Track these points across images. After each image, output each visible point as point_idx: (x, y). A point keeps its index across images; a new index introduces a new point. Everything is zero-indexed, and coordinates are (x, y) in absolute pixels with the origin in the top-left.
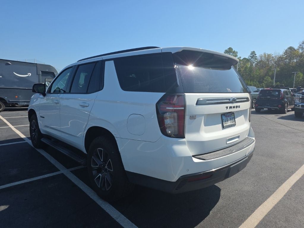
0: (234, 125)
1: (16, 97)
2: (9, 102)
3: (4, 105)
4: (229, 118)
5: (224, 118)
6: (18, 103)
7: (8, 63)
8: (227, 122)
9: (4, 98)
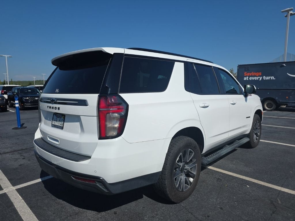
0: (62, 128)
1: (287, 97)
2: (279, 102)
3: (275, 105)
4: (58, 119)
5: (55, 117)
6: (288, 104)
7: (283, 65)
8: (56, 122)
9: (275, 98)
